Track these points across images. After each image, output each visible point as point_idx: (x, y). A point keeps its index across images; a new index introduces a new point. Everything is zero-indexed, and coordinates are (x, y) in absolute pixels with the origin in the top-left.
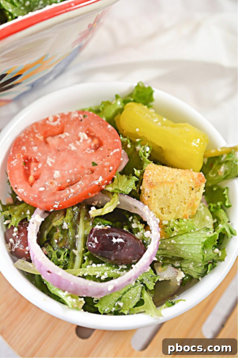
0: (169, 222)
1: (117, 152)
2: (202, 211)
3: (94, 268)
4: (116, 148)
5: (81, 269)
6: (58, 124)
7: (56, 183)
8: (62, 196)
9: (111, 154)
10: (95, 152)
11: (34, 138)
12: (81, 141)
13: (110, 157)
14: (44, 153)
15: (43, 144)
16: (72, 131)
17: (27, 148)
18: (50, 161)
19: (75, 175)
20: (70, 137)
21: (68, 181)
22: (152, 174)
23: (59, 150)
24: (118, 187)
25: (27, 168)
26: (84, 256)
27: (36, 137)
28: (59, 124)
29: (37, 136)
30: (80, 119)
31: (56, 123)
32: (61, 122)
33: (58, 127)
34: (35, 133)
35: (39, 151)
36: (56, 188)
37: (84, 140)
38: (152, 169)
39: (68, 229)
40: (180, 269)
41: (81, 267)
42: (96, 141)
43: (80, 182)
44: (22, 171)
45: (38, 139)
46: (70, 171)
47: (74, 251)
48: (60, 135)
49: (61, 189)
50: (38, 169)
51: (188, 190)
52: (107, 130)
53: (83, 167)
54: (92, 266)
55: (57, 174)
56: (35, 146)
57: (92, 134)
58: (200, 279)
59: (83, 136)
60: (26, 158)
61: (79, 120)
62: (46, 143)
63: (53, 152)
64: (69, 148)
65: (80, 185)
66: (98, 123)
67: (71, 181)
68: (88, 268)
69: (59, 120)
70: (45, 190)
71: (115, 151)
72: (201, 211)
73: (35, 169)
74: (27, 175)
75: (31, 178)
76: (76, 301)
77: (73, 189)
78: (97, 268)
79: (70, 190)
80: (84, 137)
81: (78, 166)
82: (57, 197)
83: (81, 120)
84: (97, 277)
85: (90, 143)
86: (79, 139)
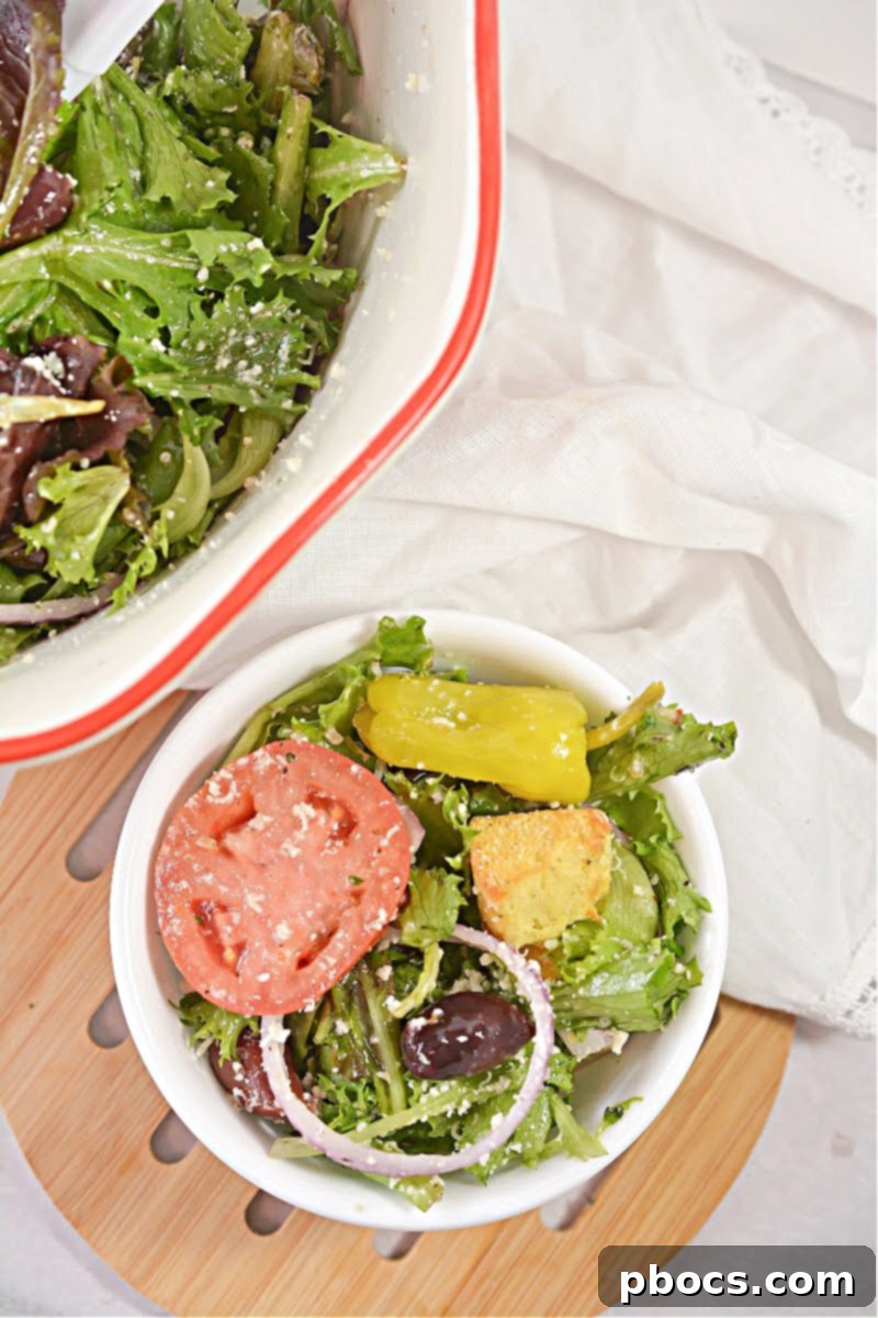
0: (560, 939)
1: (395, 836)
2: (621, 871)
3: (438, 1098)
4: (391, 826)
5: (411, 1111)
6: (235, 798)
7: (288, 953)
8: (313, 981)
9: (384, 843)
10: (346, 844)
11: (196, 849)
12: (305, 827)
13: (384, 853)
14: (233, 883)
15: (222, 860)
16: (275, 807)
17: (188, 881)
18: (253, 901)
19: (323, 917)
20: (276, 825)
21: (314, 937)
22: (489, 860)
23: (263, 865)
24: (428, 918)
25: (210, 932)
26: (407, 1079)
27: (199, 848)
28: (239, 795)
29: (199, 843)
30: (280, 767)
31: (230, 797)
32: (239, 789)
33: (238, 803)
34: (192, 839)
35: (218, 879)
36: (294, 965)
37: (312, 821)
38: (485, 843)
39: (351, 1031)
40: (614, 1029)
41: (408, 1106)
42: (337, 812)
43: (339, 935)
44: (201, 943)
45: (206, 850)
46: (310, 914)
47: (380, 1074)
48: (252, 823)
49: (303, 962)
50: (237, 929)
51: (579, 867)
52: (354, 778)
53: (333, 894)
54: (431, 1096)
55: (283, 932)
56: (207, 871)
57: (322, 795)
58: (662, 1028)
59: (305, 811)
60: (197, 907)
61: (278, 772)
62: (227, 853)
63: (252, 873)
64: (282, 852)
65: (342, 940)
66: (325, 764)
67: (320, 935)
68: (425, 1104)
69: (233, 786)
70: (272, 976)
71: (390, 833)
72: (618, 871)
73: (229, 929)
74: (217, 948)
75: (229, 955)
76: (427, 1189)
77: (330, 955)
78: (443, 1095)
79: (325, 961)
80: (307, 816)
81: (322, 892)
82: (303, 985)
83: (285, 770)
84: (449, 1115)
85: (327, 823)
86: (297, 824)
